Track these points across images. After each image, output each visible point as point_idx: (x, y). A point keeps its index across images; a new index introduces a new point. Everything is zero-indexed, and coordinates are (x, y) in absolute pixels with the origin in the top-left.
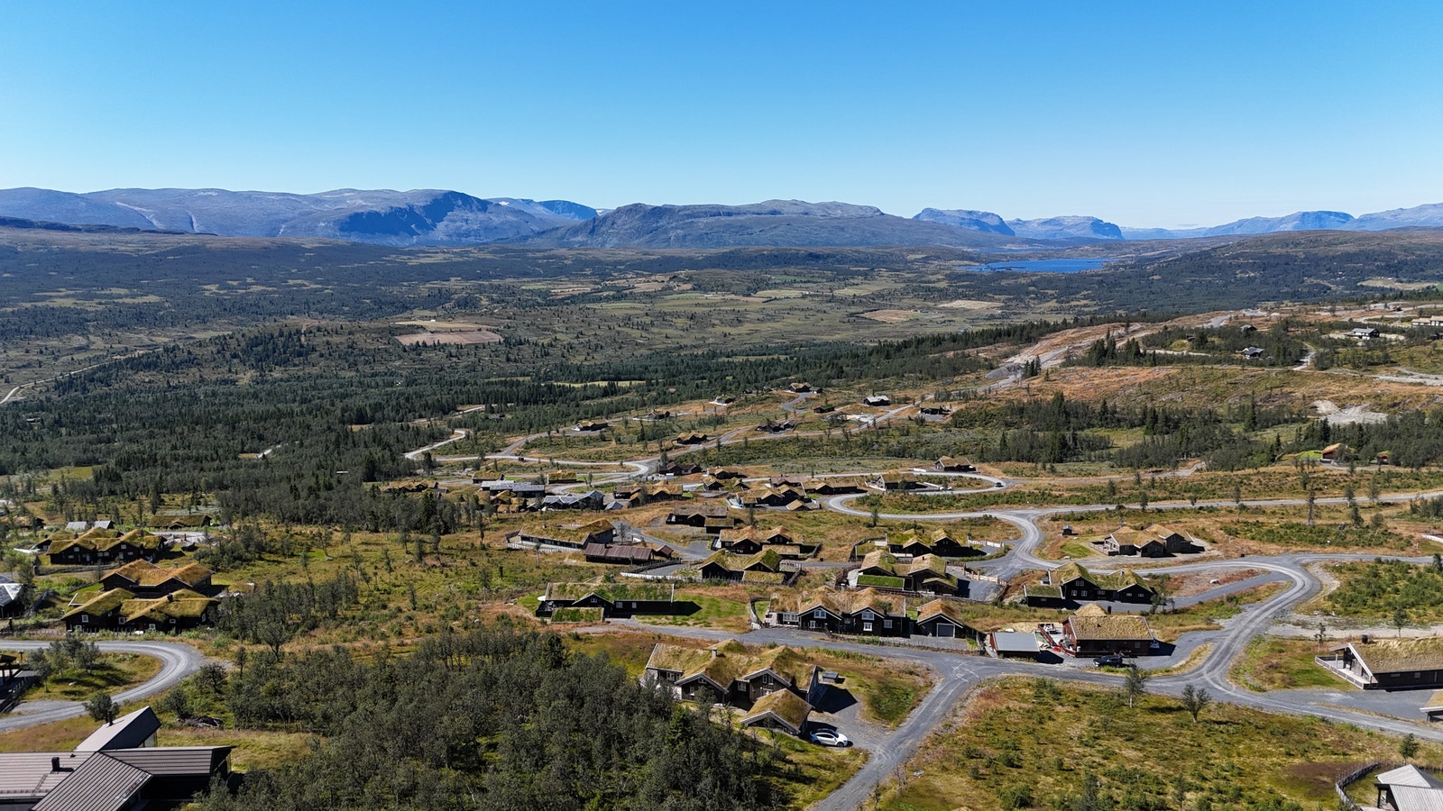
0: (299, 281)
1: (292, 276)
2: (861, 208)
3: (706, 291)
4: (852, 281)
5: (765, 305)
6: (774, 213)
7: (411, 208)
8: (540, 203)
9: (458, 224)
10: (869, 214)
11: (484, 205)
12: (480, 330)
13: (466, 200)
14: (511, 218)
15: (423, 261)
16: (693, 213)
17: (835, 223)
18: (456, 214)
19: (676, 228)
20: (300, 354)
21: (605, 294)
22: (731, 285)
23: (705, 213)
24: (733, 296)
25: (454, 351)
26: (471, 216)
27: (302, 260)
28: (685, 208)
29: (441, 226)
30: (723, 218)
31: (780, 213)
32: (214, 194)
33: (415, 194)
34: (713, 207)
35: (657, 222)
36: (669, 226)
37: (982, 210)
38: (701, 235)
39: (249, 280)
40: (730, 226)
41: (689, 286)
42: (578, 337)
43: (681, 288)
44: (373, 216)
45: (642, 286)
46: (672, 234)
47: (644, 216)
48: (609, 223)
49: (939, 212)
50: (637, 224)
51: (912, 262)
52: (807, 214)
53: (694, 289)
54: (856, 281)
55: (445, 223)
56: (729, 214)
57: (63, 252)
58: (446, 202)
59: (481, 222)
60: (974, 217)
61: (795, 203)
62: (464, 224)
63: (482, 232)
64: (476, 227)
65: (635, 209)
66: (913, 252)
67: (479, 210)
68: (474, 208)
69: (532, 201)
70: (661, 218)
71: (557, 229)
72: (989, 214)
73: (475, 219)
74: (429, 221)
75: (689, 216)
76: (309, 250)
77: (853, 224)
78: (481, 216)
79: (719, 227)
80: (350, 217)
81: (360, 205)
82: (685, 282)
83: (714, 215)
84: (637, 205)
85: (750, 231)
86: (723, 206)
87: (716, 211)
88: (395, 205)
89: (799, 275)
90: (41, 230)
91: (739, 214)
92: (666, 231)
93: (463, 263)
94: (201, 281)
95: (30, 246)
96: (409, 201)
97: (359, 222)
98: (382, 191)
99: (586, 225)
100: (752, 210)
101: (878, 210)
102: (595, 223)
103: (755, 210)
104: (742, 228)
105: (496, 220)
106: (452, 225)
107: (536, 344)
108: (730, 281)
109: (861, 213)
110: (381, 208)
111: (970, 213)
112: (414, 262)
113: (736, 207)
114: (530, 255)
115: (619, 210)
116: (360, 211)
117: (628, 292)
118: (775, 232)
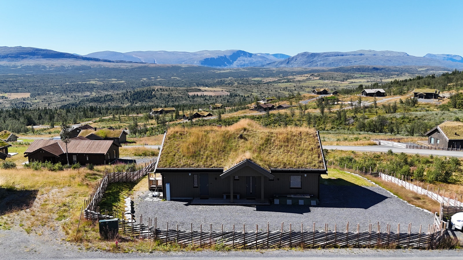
0: (175, 78)
1: (173, 76)
2: (399, 53)
3: (325, 80)
4: (391, 77)
5: (349, 84)
6: (361, 55)
7: (225, 56)
8: (272, 55)
9: (241, 62)
10: (402, 55)
11: (251, 55)
12: (222, 91)
13: (244, 53)
14: (260, 59)
15: (221, 72)
16: (327, 55)
17: (387, 58)
18: (241, 58)
19: (321, 61)
20: (149, 98)
21: (282, 81)
22: (336, 77)
23: (333, 55)
24: (336, 81)
25: (207, 98)
26: (246, 59)
27: (179, 71)
28: (324, 53)
29: (235, 62)
30: (339, 57)
31: (363, 55)
32: (163, 52)
33: (227, 51)
34: (336, 53)
35: (313, 59)
36: (318, 60)
37: (453, 54)
38: (330, 63)
39: (159, 77)
40: (342, 60)
41: (318, 78)
42: (261, 94)
43: (314, 79)
44: (213, 59)
45: (298, 78)
46: (319, 63)
47: (308, 57)
48: (294, 59)
49: (434, 55)
50: (305, 59)
51: (420, 71)
52: (375, 55)
53: (320, 79)
54: (393, 77)
55: (237, 61)
56: (342, 55)
57: (104, 68)
58: (238, 54)
59: (249, 61)
60: (450, 57)
61: (370, 51)
62: (243, 61)
63: (249, 64)
64: (247, 63)
65: (304, 54)
66: (421, 67)
67: (249, 57)
68: (247, 56)
69: (269, 54)
70: (314, 57)
71: (275, 62)
72: (456, 56)
73: (247, 60)
74: (231, 61)
75: (326, 56)
76: (183, 68)
77: (395, 59)
78: (249, 59)
79: (338, 60)
80: (205, 59)
81: (208, 56)
82: (316, 76)
83: (336, 56)
84: (305, 52)
85: (351, 62)
86: (340, 52)
87: (337, 54)
88: (220, 55)
89: (367, 74)
90: (102, 62)
91: (346, 55)
92: (316, 62)
93: (235, 72)
94: (142, 77)
95: (95, 66)
96: (225, 54)
97: (208, 61)
98: (216, 51)
99: (286, 60)
100: (352, 54)
101: (406, 54)
102: (289, 60)
103: (353, 54)
104: (347, 61)
105: (254, 60)
106: (239, 62)
107: (242, 96)
108: (336, 76)
109: (398, 55)
110: (215, 56)
111: (448, 55)
112: (218, 72)
113: (345, 53)
114: (261, 70)
115: (298, 55)
116: (208, 57)
117: (292, 80)
118: (361, 62)
